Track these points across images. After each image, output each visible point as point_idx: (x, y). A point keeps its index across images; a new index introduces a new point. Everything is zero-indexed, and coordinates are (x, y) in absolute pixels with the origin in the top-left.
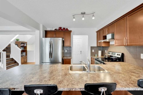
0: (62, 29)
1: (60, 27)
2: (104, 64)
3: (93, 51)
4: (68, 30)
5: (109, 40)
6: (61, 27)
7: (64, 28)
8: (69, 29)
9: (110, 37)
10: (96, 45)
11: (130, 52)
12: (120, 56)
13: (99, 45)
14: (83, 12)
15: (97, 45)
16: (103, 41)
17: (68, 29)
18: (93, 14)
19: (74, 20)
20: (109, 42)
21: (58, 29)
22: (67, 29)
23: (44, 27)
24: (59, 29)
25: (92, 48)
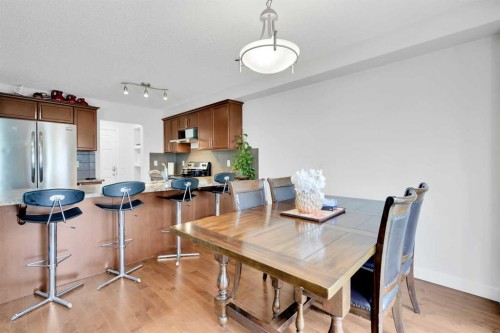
0: (64, 96)
1: (57, 92)
3: (156, 163)
4: (86, 104)
5: (190, 139)
6: (61, 92)
8: (91, 102)
9: (192, 135)
10: (162, 151)
11: (218, 160)
12: (205, 168)
13: (169, 150)
15: (165, 149)
16: (178, 141)
17: (86, 101)
18: (165, 92)
20: (189, 145)
25: (153, 156)
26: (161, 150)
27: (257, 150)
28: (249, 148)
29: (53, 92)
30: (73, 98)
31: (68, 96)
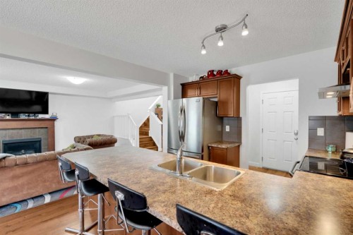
0: (215, 73)
4: (229, 74)
6: (213, 71)
7: (220, 72)
14: (219, 25)
17: (229, 71)
19: (204, 52)
21: (207, 75)
22: (226, 71)
23: (176, 76)
24: (209, 76)
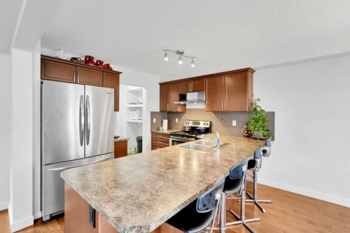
1: (90, 57)
2: (197, 139)
3: (155, 120)
4: (111, 69)
6: (92, 57)
8: (115, 68)
12: (208, 126)
13: (168, 110)
15: (161, 109)
17: (111, 66)
18: (193, 60)
21: (83, 59)
22: (108, 65)
24: (86, 62)
25: (153, 114)
26: (158, 110)
27: (273, 114)
28: (263, 111)
29: (86, 57)
30: (101, 63)
31: (98, 61)
